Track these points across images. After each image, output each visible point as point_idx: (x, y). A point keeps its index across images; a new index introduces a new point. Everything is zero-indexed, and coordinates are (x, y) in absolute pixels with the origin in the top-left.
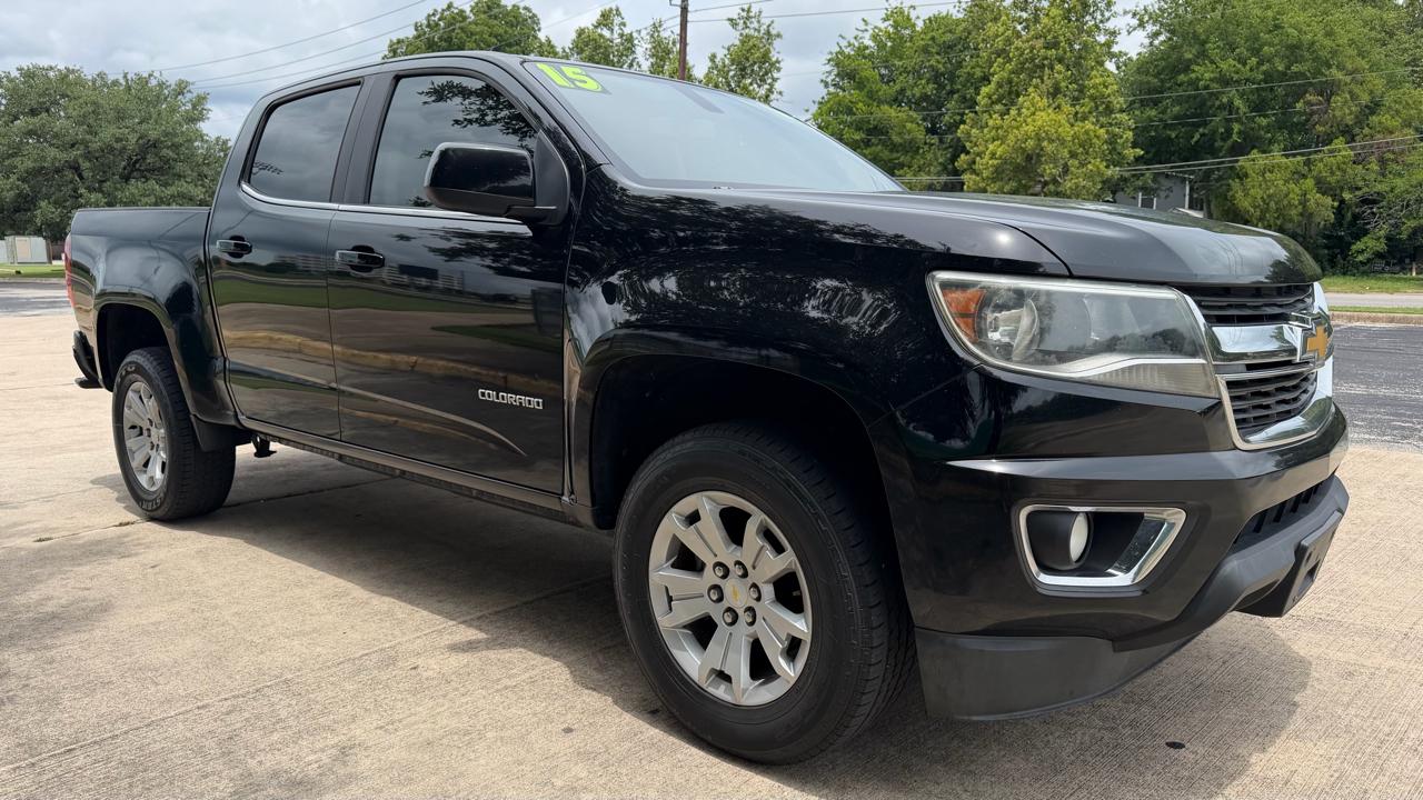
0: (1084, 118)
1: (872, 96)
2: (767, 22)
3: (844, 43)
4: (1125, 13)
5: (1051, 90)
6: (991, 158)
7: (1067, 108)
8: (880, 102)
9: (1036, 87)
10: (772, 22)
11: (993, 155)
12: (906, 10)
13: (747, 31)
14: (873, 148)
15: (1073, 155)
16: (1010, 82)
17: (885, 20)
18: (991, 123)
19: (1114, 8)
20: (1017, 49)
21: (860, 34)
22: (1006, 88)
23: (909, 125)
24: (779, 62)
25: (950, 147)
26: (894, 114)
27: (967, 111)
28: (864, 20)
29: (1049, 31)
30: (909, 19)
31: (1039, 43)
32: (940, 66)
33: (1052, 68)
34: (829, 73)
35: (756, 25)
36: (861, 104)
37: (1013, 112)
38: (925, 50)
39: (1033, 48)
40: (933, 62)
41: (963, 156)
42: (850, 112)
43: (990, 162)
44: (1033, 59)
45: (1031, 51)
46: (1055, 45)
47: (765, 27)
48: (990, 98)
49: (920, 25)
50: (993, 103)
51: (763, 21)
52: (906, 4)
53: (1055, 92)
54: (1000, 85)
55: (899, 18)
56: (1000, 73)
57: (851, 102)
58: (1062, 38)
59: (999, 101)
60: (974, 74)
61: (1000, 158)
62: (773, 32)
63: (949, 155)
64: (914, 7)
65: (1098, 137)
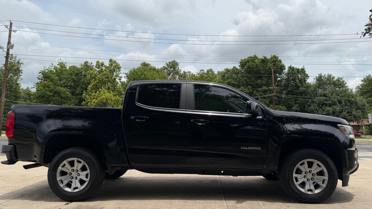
0: (116, 96)
1: (55, 84)
2: (18, 59)
3: (45, 69)
4: (123, 73)
5: (108, 88)
6: (94, 103)
7: (112, 93)
8: (58, 86)
9: (104, 87)
10: (20, 59)
11: (94, 102)
12: (64, 63)
13: (11, 61)
14: (56, 98)
15: (115, 104)
16: (96, 85)
17: (58, 65)
18: (92, 94)
19: (121, 72)
20: (98, 77)
21: (50, 67)
22: (95, 86)
23: (67, 93)
24: (22, 71)
25: (78, 99)
26: (62, 89)
27: (84, 91)
28: (52, 64)
29: (106, 74)
30: (65, 65)
31: (104, 77)
32: (75, 79)
33: (107, 83)
34: (40, 76)
35: (14, 59)
36: (52, 86)
37: (98, 92)
38: (71, 74)
39: (102, 78)
40: (73, 77)
41: (84, 102)
42: (49, 87)
43: (94, 104)
44: (102, 80)
45: (102, 79)
46: (108, 78)
47: (17, 60)
48: (91, 88)
49: (68, 68)
50: (92, 90)
51: (17, 59)
52: (64, 62)
53: (108, 89)
54: (93, 85)
55: (62, 65)
56: (93, 83)
57: (49, 85)
58: (109, 77)
59: (93, 89)
60: (85, 82)
61: (96, 103)
62: (20, 62)
63: (78, 101)
64: (66, 63)
65: (120, 100)
